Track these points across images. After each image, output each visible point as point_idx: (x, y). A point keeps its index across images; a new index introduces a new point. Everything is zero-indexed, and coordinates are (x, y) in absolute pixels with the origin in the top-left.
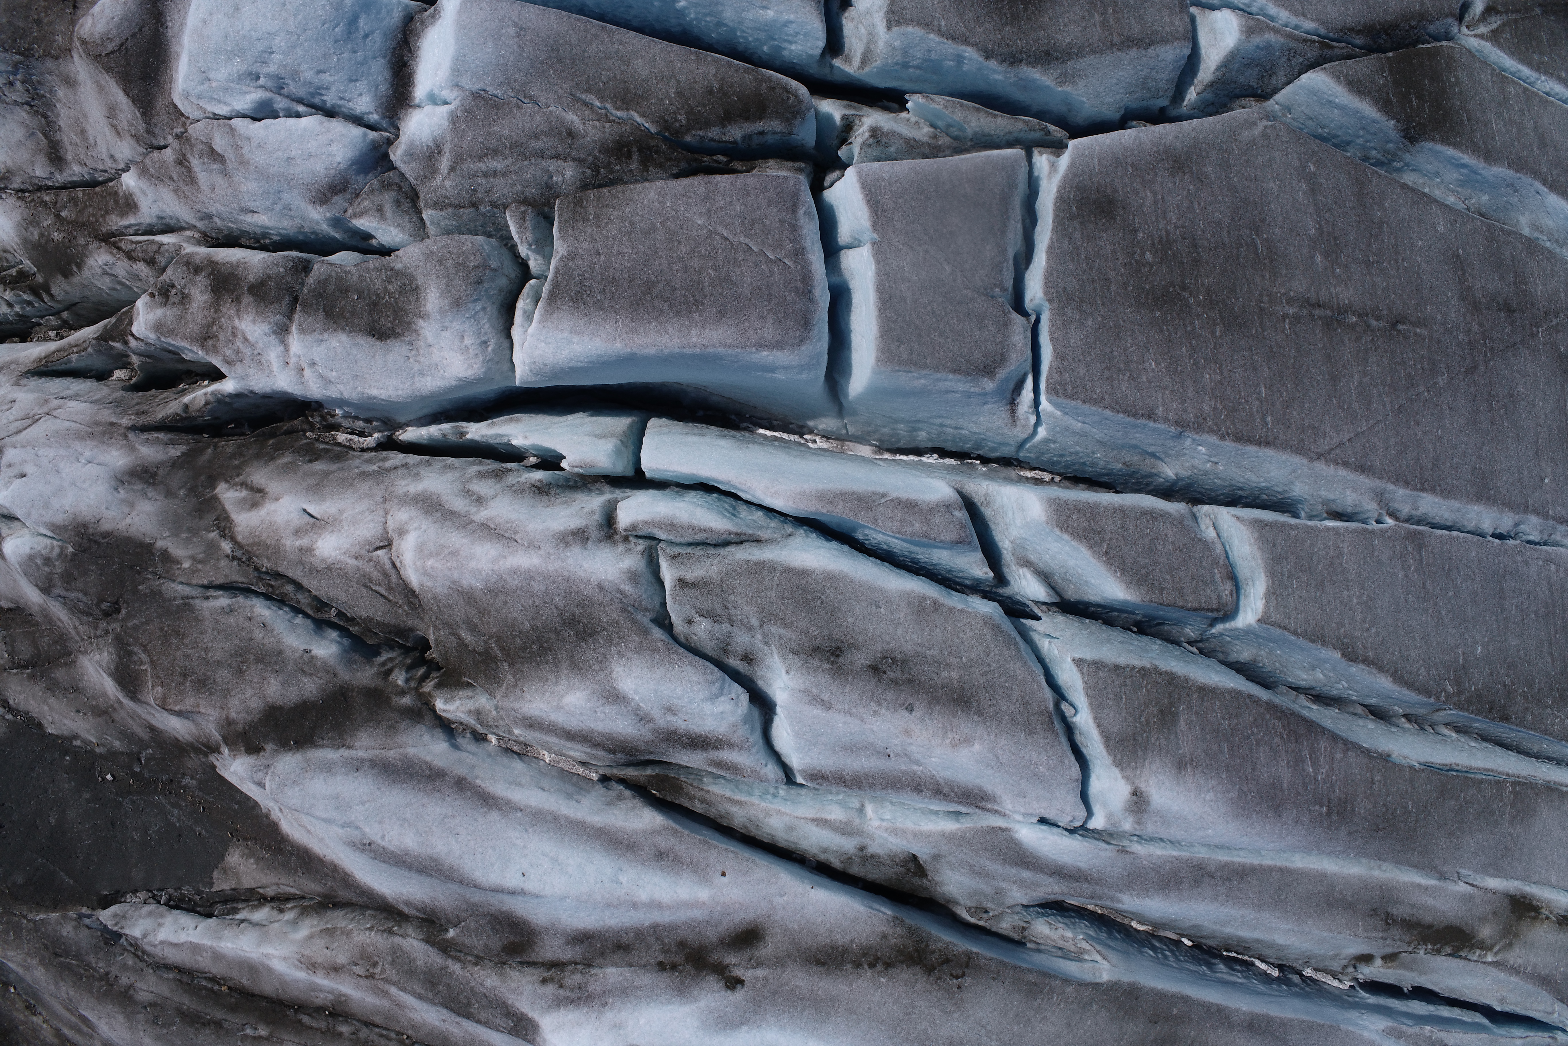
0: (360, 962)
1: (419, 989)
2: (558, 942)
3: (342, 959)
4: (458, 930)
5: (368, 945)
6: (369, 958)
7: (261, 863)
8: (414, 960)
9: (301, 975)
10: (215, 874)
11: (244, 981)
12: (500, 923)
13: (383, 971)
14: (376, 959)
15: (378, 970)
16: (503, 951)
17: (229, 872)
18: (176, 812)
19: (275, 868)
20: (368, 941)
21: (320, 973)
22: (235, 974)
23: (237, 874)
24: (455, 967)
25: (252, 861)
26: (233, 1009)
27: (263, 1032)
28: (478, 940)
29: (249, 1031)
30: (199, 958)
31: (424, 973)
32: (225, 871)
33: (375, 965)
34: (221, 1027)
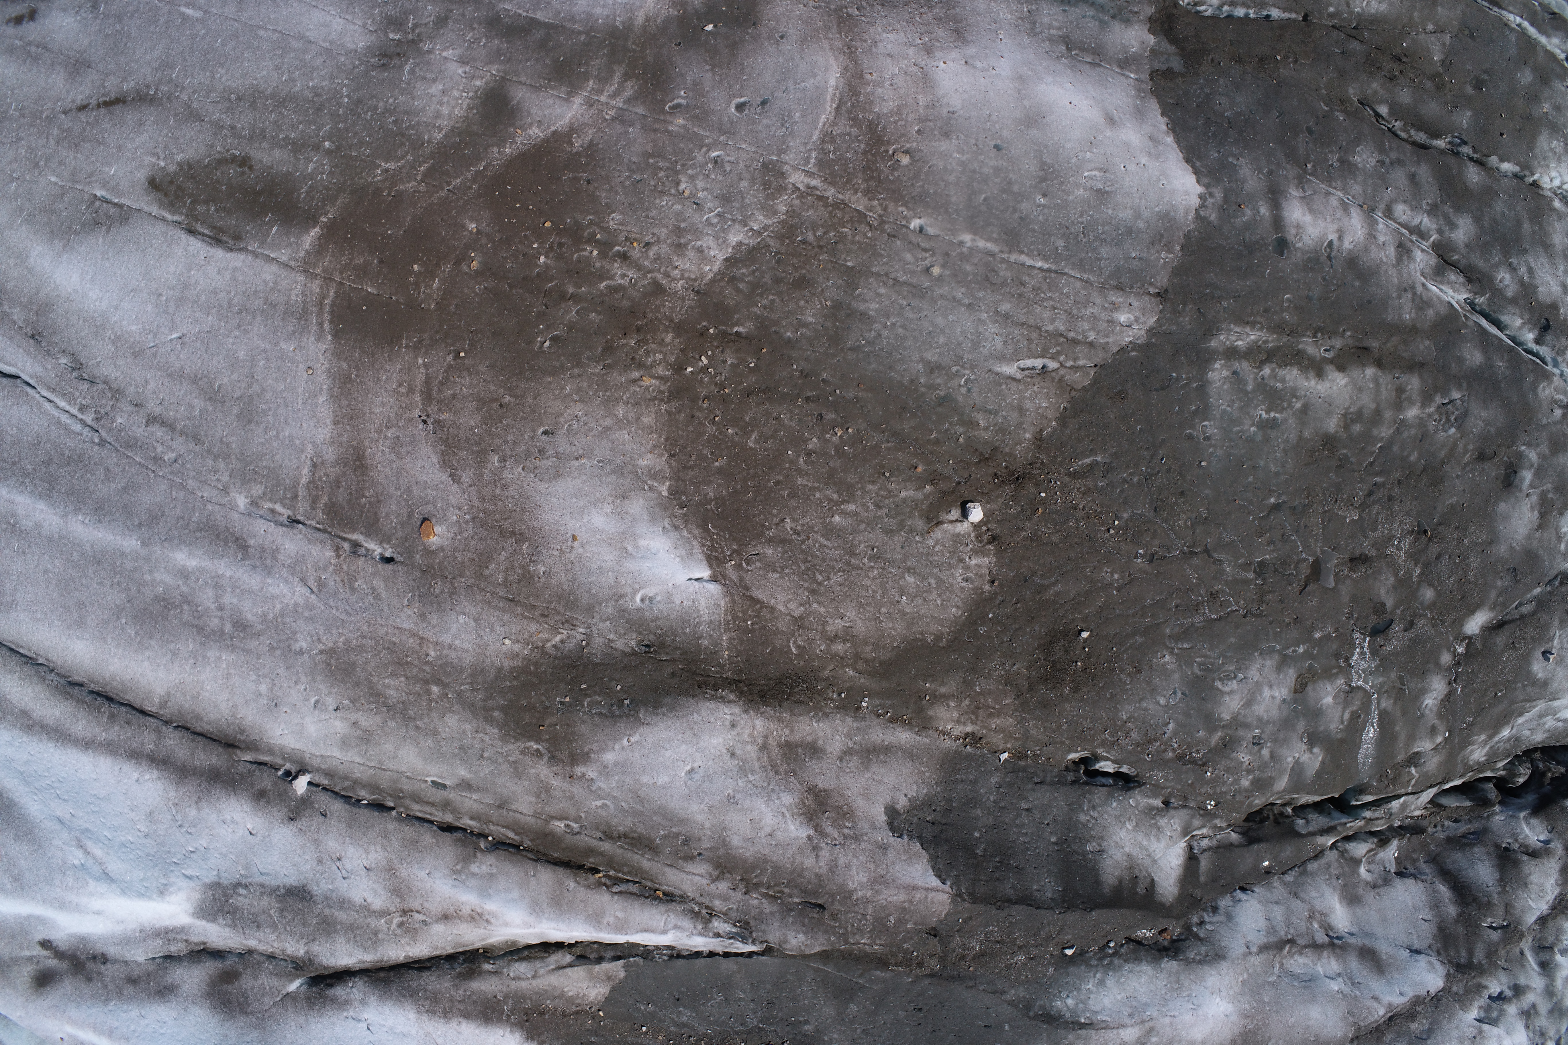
0: (417, 926)
1: (341, 916)
2: (185, 987)
3: (439, 929)
4: (284, 993)
5: (408, 944)
6: (408, 931)
7: (557, 993)
8: (349, 941)
9: (490, 906)
10: (622, 974)
11: (572, 885)
12: (239, 1004)
13: (389, 923)
14: (399, 931)
15: (395, 921)
16: (240, 974)
17: (603, 978)
18: (684, 1019)
19: (537, 993)
20: (407, 948)
21: (466, 910)
22: (582, 893)
23: (592, 977)
24: (296, 948)
25: (570, 994)
26: (590, 851)
27: (559, 826)
28: (263, 984)
29: (575, 825)
30: (620, 914)
31: (336, 931)
32: (609, 978)
33: (401, 925)
34: (604, 833)
